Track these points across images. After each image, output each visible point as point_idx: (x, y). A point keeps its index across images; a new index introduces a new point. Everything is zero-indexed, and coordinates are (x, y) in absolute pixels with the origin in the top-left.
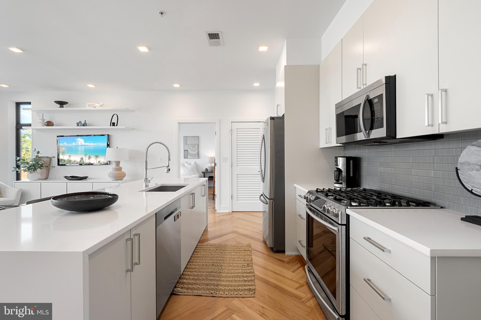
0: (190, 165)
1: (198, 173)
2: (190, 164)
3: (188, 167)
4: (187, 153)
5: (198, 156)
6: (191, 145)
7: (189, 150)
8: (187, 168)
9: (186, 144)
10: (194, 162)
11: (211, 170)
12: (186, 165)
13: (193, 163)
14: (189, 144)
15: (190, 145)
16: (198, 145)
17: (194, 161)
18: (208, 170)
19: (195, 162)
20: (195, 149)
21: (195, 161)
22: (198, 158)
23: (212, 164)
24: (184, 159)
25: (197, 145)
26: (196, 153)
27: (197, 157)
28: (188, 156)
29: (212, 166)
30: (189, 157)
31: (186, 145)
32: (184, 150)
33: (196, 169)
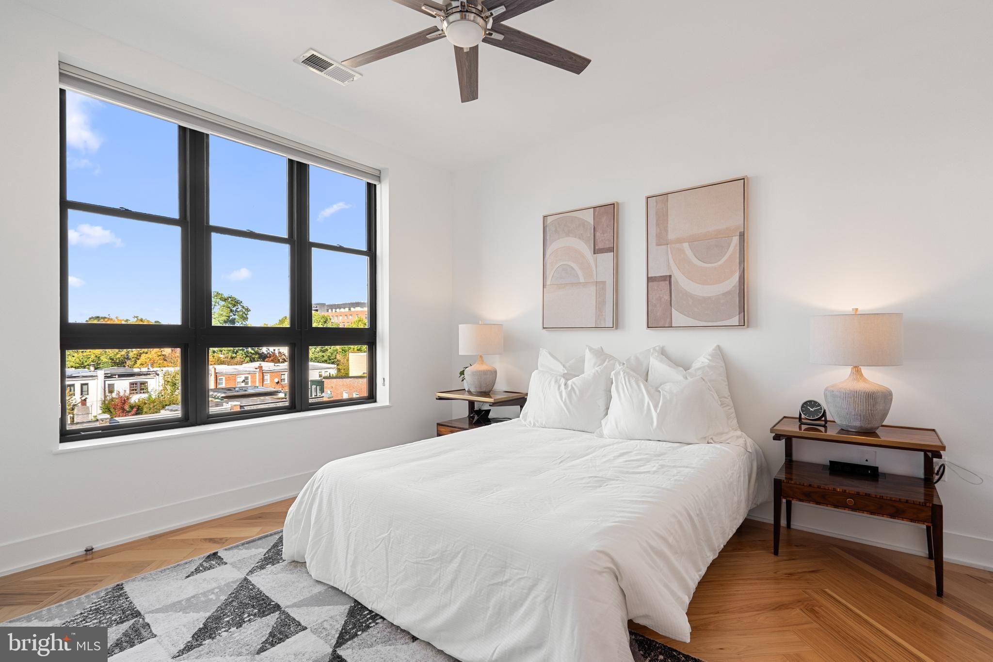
0: (686, 368)
1: (742, 426)
2: (683, 365)
3: (667, 387)
4: (667, 297)
5: (742, 309)
6: (692, 240)
7: (681, 280)
8: (655, 391)
9: (662, 240)
10: (710, 348)
11: (857, 424)
12: (658, 367)
13: (702, 360)
14: (680, 241)
15: (686, 245)
16: (742, 235)
17: (714, 346)
18: (824, 414)
19: (720, 354)
20: (720, 263)
21: (719, 347)
22: (744, 323)
23: (866, 371)
24: (649, 331)
25: (736, 240)
26: (726, 294)
27: (735, 321)
28: (673, 309)
29: (861, 386)
30: (678, 318)
31: (658, 245)
32: (649, 279)
33: (729, 401)
